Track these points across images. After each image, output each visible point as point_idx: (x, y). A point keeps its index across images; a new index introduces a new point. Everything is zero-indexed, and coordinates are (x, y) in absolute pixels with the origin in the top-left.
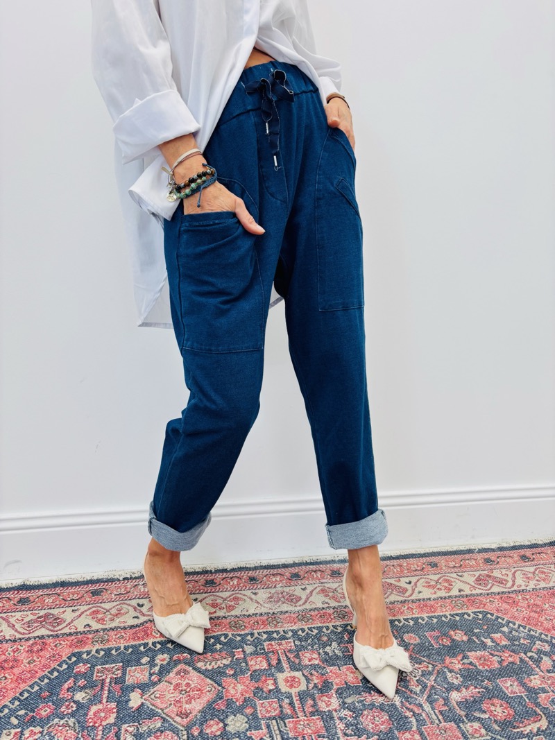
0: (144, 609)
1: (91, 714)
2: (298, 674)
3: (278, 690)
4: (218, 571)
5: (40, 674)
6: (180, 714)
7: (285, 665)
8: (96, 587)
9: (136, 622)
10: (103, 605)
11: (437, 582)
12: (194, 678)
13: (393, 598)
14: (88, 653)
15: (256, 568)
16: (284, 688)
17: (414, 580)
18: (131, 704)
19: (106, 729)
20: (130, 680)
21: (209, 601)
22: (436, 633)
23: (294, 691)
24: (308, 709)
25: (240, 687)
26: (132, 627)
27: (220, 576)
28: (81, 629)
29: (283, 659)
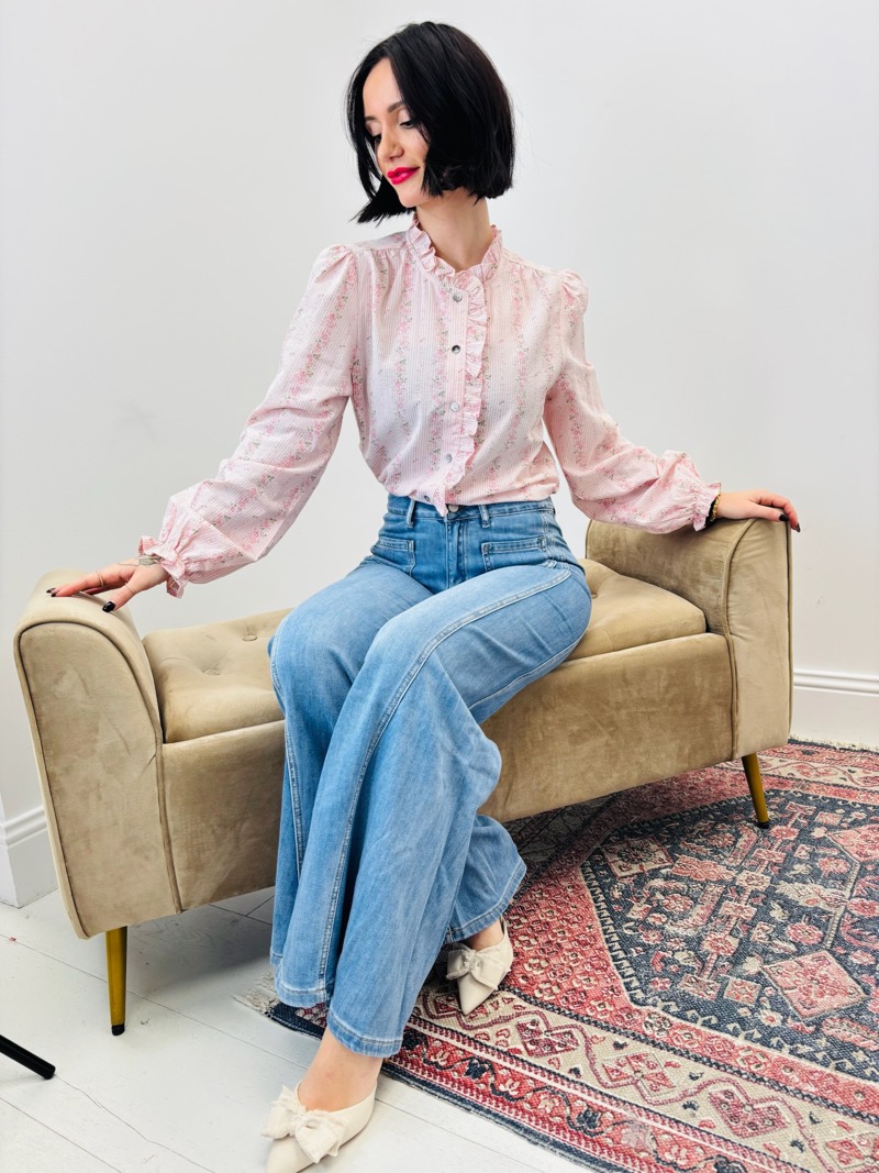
0: (854, 776)
1: (774, 829)
5: (739, 795)
6: (860, 854)
8: (810, 748)
9: (842, 782)
10: (811, 763)
14: (786, 792)
18: (812, 834)
19: (784, 841)
20: (818, 819)
26: (835, 785)
28: (785, 775)
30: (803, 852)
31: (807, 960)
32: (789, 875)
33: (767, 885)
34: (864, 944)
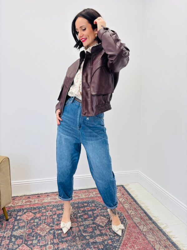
0: (23, 202)
1: (10, 220)
2: (51, 212)
3: (46, 215)
4: (41, 194)
6: (26, 220)
7: (49, 211)
8: (14, 198)
10: (15, 201)
11: (87, 195)
12: (31, 214)
13: (76, 198)
14: (11, 210)
15: (49, 193)
16: (47, 215)
17: (82, 194)
18: (17, 218)
19: (12, 222)
20: (18, 214)
21: (37, 200)
22: (82, 204)
23: (49, 215)
24: (51, 217)
25: (39, 215)
26: (20, 205)
27: (41, 195)
28: (10, 206)
29: (49, 210)
30: (16, 224)
31: (20, 247)
32: (14, 230)
33: (10, 234)
34: (30, 239)
